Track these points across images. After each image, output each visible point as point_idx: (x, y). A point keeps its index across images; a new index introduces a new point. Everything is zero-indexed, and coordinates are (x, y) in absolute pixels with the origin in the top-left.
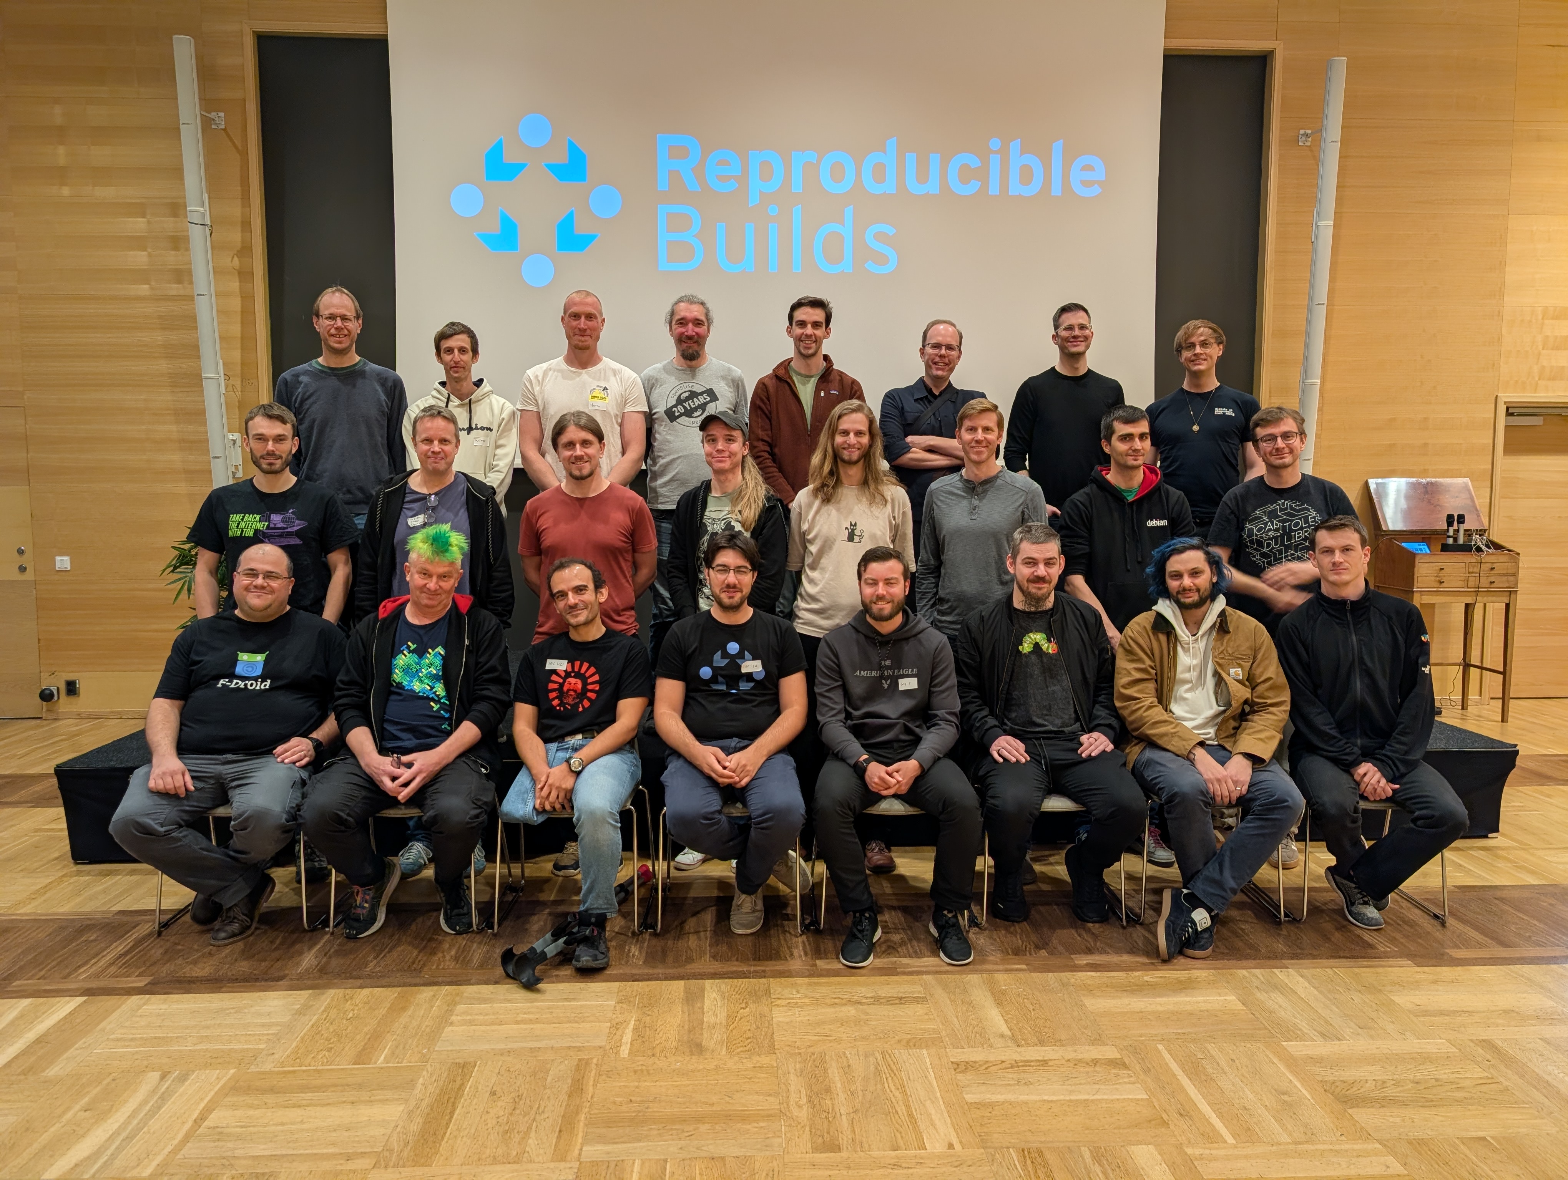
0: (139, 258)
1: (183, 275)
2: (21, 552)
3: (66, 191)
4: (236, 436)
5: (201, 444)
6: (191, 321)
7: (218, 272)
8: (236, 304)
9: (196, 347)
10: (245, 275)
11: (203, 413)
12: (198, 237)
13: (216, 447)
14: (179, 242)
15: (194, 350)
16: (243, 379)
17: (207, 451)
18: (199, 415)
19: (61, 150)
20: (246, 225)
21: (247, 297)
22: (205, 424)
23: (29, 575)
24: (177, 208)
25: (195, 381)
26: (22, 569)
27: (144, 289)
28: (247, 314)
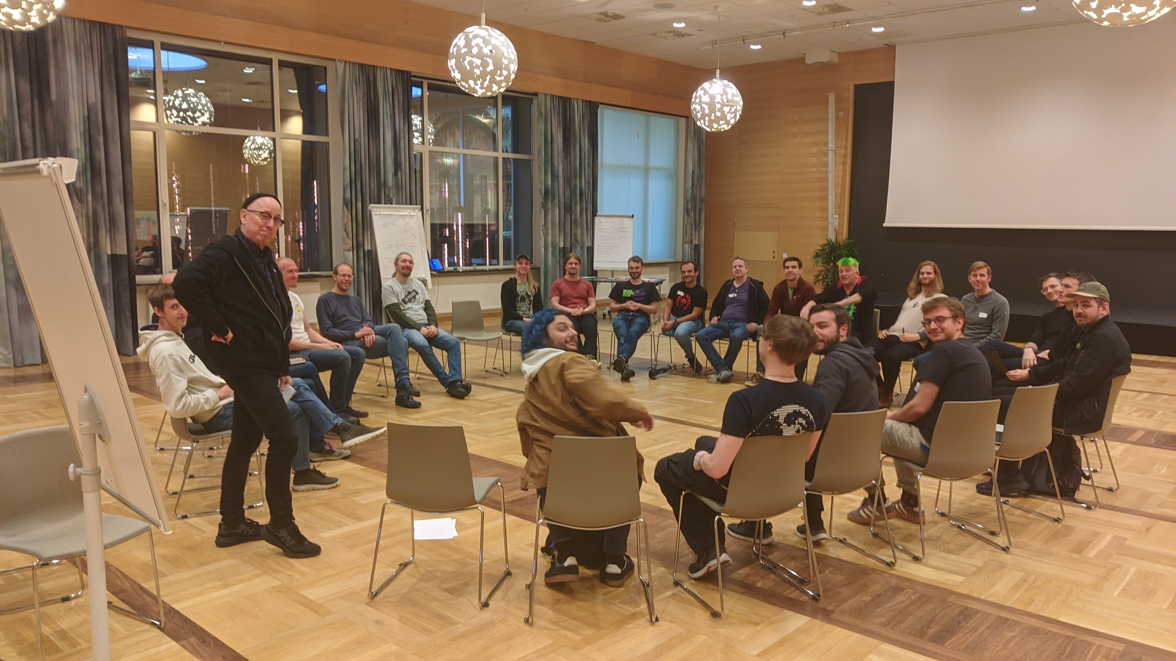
0: (814, 160)
1: (826, 165)
2: (774, 252)
3: (797, 140)
4: (837, 216)
5: (826, 219)
6: (826, 179)
7: (836, 164)
8: (841, 173)
9: (827, 188)
10: (844, 163)
11: (827, 209)
12: (831, 154)
13: (830, 220)
14: (826, 154)
15: (826, 189)
16: (841, 198)
17: (828, 221)
18: (826, 209)
19: (796, 128)
20: (846, 147)
21: (844, 171)
22: (827, 212)
23: (776, 259)
24: (826, 144)
25: (826, 198)
26: (774, 257)
27: (815, 170)
28: (844, 176)
